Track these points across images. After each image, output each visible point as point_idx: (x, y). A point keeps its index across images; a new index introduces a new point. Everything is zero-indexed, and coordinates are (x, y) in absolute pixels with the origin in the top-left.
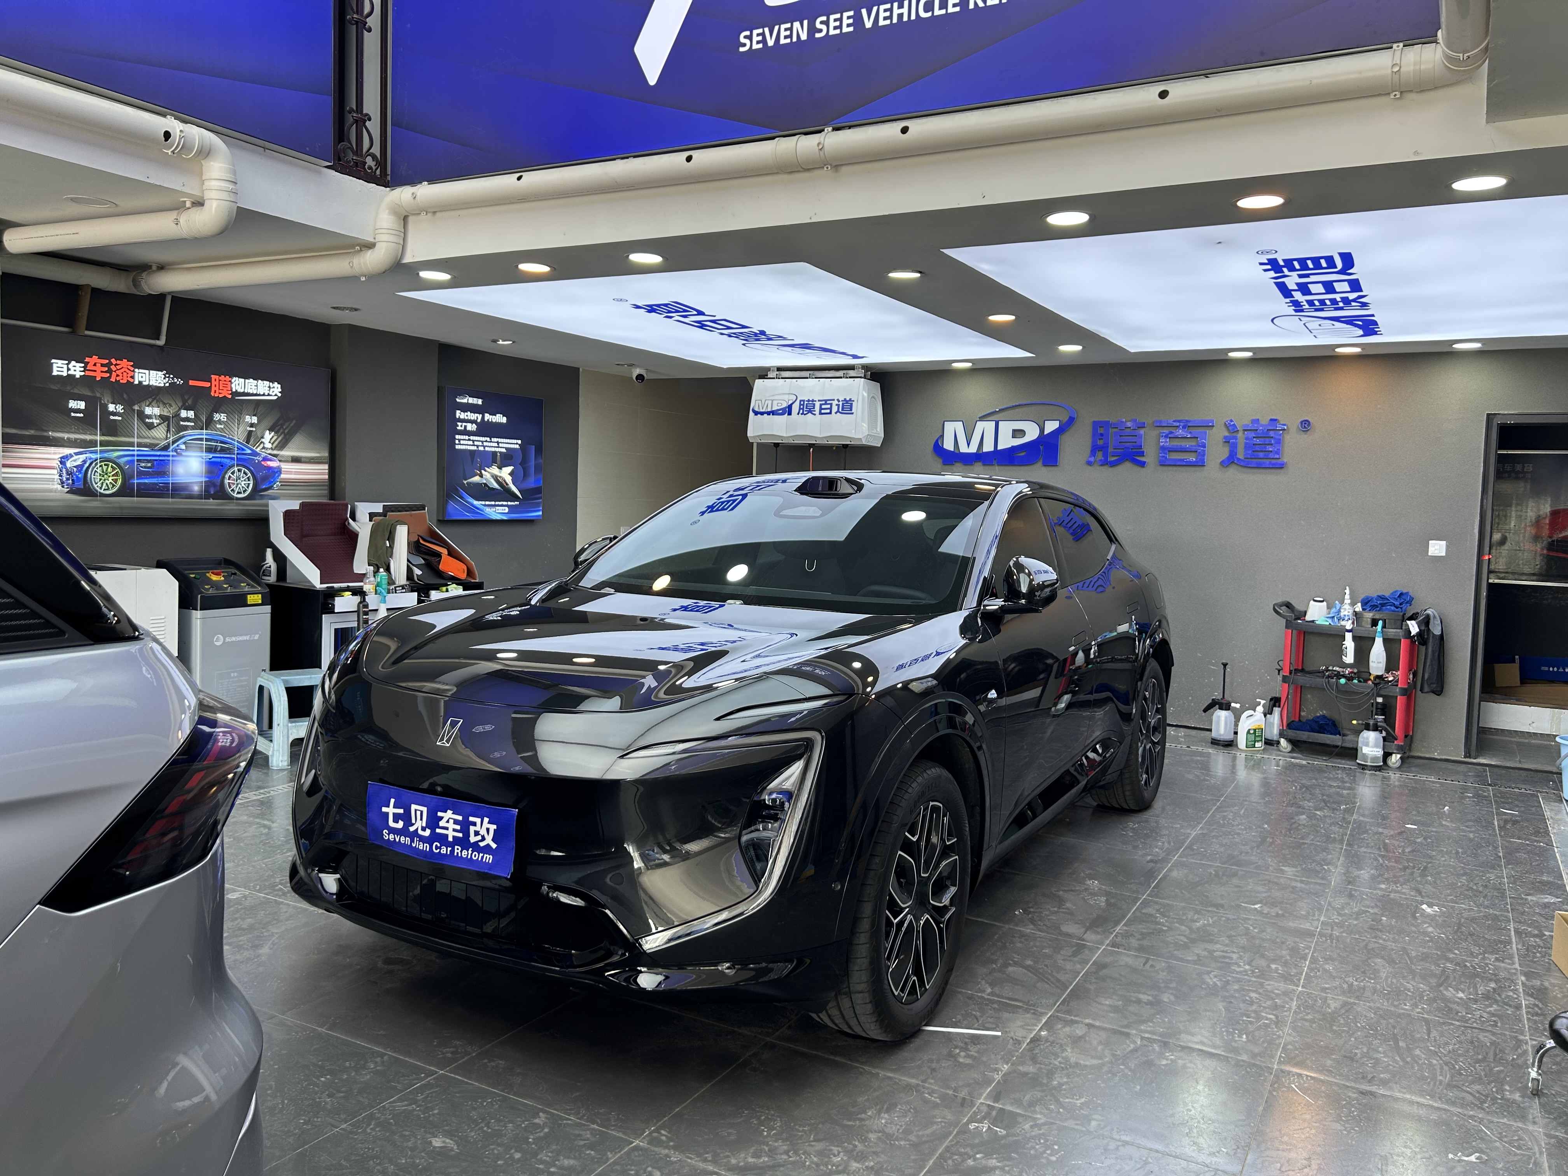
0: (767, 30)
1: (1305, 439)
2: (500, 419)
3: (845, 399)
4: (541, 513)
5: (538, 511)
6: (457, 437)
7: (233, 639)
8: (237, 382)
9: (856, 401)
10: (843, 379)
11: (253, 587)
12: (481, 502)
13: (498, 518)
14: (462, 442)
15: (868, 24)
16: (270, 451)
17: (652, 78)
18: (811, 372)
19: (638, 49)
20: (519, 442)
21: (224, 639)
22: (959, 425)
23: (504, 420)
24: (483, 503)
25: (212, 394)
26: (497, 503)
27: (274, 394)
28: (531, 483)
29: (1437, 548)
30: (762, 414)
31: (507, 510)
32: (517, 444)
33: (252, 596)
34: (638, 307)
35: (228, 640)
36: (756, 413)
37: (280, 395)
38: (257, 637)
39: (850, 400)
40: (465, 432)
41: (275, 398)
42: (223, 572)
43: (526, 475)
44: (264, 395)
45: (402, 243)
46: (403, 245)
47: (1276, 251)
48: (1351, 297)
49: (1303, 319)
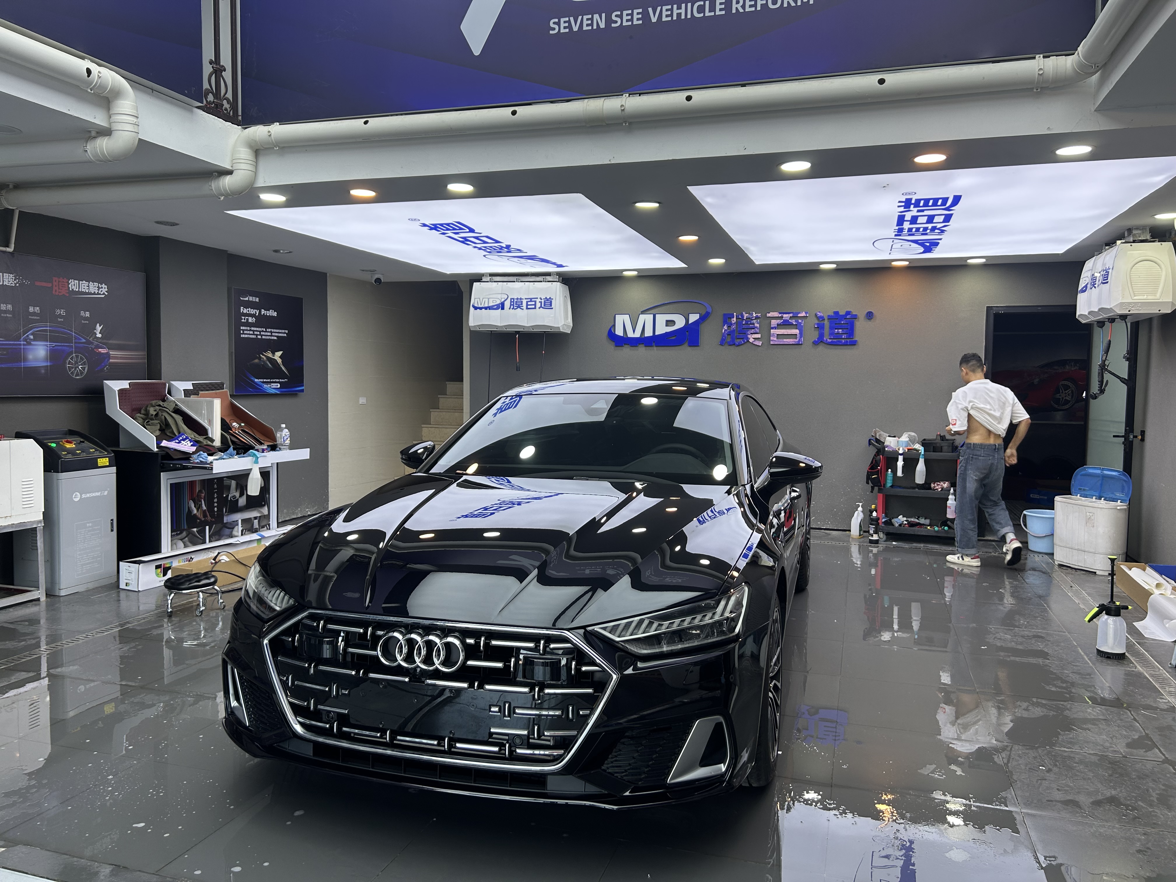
0: (572, 19)
1: (869, 323)
2: (273, 313)
3: (546, 298)
6: (242, 328)
7: (88, 495)
8: (73, 283)
9: (554, 299)
10: (543, 283)
11: (101, 452)
12: (260, 380)
13: (273, 393)
14: (245, 332)
15: (654, 20)
16: (100, 341)
17: (477, 51)
18: (518, 277)
19: (463, 27)
20: (287, 332)
21: (81, 496)
22: (626, 318)
23: (275, 314)
24: (262, 380)
25: (54, 292)
26: (272, 380)
27: (102, 293)
30: (481, 308)
31: (279, 386)
32: (285, 333)
33: (101, 459)
34: (424, 225)
35: (84, 496)
36: (476, 308)
37: (106, 294)
38: (106, 493)
39: (550, 298)
40: (248, 324)
41: (103, 296)
42: (74, 441)
43: (291, 358)
44: (94, 294)
45: (255, 171)
46: (256, 173)
47: (915, 193)
48: (939, 226)
49: (896, 241)
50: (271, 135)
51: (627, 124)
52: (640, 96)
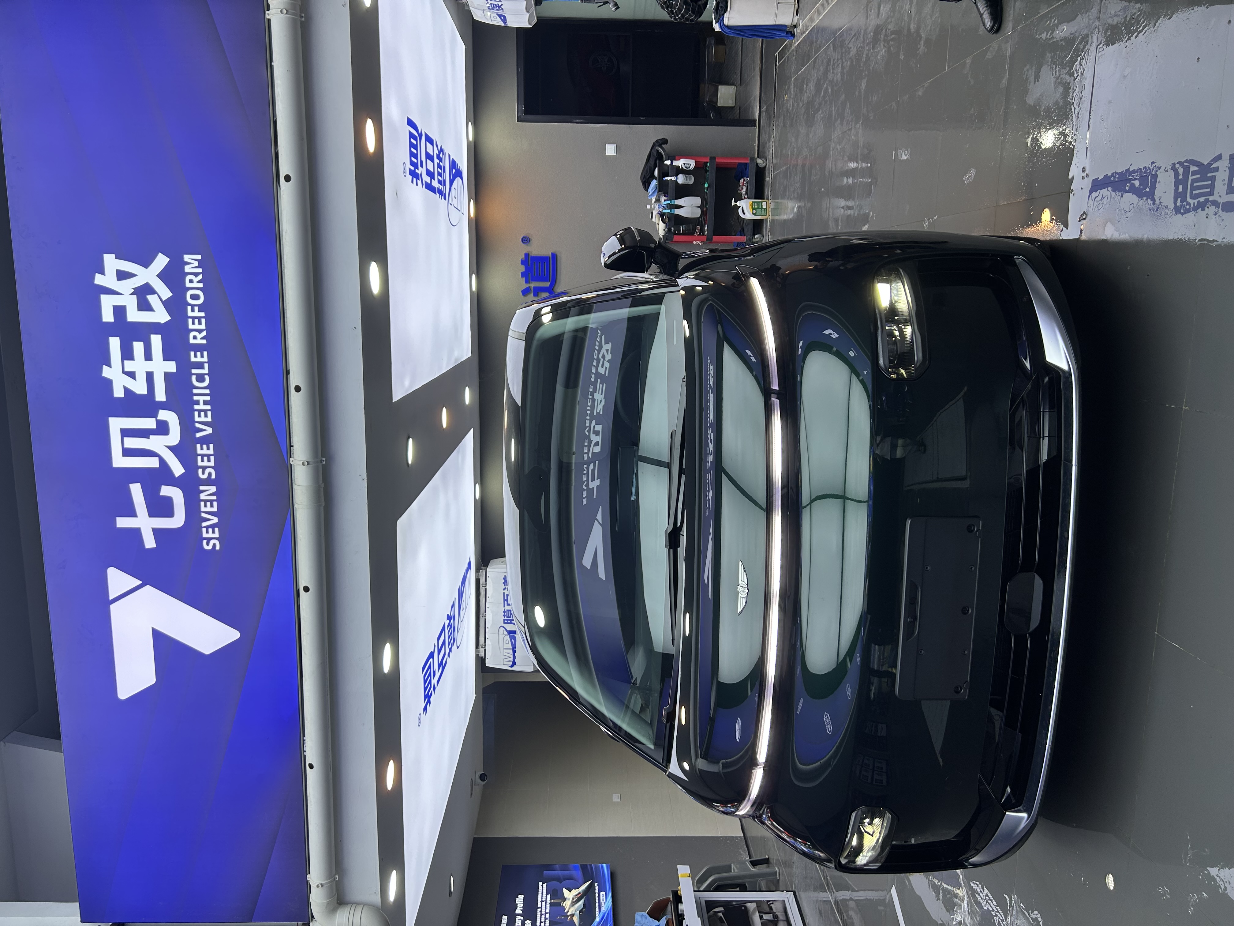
0: (204, 524)
1: (534, 241)
2: (520, 900)
3: (504, 585)
4: (604, 865)
5: (602, 867)
9: (505, 576)
10: (487, 587)
12: (597, 915)
13: (611, 900)
15: (209, 431)
17: (234, 635)
18: (481, 615)
19: (207, 652)
20: (541, 884)
23: (521, 897)
24: (597, 913)
26: (597, 901)
28: (578, 874)
29: (610, 150)
30: (514, 658)
31: (602, 893)
32: (542, 886)
34: (425, 709)
36: (514, 664)
43: (570, 878)
45: (362, 905)
46: (365, 904)
47: (404, 163)
48: (436, 152)
49: (450, 201)
50: (321, 884)
51: (324, 459)
52: (293, 446)
